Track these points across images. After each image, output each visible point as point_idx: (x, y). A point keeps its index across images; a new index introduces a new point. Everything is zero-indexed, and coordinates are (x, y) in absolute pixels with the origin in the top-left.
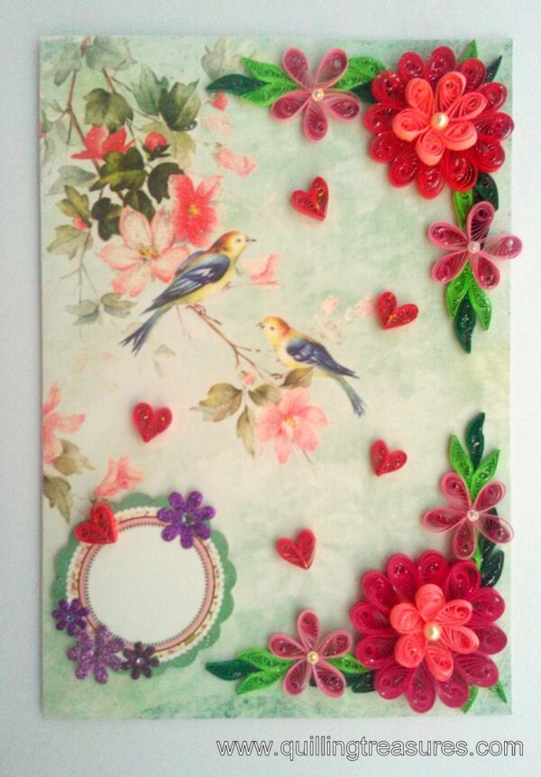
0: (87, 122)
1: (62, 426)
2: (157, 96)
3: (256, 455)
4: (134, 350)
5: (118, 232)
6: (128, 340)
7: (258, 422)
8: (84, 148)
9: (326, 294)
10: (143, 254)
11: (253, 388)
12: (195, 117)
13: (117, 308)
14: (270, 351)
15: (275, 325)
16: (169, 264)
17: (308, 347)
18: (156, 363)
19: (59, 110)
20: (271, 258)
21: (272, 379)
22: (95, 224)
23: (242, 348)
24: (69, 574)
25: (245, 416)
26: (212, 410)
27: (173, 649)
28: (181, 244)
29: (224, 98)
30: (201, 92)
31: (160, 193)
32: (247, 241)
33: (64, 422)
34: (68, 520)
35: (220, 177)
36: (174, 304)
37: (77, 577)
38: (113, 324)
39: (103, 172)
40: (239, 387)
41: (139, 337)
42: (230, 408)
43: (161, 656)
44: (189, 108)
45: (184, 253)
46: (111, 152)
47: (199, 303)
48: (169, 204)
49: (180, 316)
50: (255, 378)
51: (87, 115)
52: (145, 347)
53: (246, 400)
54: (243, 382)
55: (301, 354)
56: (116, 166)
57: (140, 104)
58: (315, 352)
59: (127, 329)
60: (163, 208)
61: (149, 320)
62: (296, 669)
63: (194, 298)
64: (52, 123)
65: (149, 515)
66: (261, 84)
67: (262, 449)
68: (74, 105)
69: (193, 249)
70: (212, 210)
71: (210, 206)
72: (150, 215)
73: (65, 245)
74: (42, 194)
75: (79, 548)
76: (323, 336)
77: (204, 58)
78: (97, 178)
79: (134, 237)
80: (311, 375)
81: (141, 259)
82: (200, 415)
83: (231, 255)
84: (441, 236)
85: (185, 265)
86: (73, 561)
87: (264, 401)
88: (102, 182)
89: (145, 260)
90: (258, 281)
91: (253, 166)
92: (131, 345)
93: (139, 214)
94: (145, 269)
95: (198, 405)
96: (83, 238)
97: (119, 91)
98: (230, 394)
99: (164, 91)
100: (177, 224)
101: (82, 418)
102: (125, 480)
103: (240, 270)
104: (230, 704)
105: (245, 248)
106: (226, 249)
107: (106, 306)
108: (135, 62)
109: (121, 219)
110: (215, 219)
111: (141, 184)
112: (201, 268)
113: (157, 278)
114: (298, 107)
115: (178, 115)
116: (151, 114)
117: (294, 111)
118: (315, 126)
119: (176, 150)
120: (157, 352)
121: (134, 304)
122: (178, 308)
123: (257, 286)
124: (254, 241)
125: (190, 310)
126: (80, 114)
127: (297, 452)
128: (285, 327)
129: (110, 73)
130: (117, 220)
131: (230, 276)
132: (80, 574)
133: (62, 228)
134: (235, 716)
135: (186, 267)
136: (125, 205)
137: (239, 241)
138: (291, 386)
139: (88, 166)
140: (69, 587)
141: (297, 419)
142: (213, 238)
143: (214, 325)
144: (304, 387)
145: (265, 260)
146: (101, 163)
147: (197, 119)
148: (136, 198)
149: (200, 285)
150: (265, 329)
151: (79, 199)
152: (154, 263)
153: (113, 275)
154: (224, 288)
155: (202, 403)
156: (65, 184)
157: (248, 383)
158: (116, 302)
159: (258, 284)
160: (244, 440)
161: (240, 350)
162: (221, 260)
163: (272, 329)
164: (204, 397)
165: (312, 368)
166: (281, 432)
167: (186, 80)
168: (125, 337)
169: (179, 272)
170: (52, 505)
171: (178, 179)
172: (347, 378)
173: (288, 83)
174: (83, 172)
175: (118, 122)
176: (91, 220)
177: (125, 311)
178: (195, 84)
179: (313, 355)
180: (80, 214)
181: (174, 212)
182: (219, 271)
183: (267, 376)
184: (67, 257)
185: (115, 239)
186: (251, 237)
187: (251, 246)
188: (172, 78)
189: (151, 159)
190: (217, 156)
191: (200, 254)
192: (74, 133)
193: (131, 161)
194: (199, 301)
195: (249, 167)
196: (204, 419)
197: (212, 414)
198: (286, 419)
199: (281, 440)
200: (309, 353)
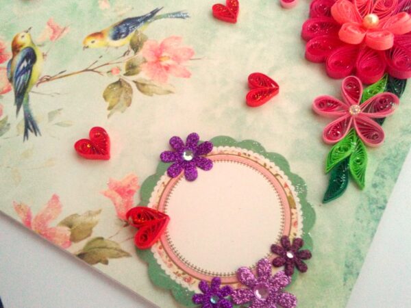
1: (49, 218)
3: (173, 91)
4: (36, 135)
6: (26, 134)
7: (150, 79)
9: (95, 4)
11: (124, 71)
14: (107, 50)
15: (93, 39)
17: (121, 27)
18: (58, 124)
20: (49, 24)
21: (126, 57)
23: (91, 65)
24: (173, 277)
25: (140, 86)
26: (119, 104)
27: (293, 221)
32: (27, 32)
33: (48, 214)
34: (128, 255)
36: (28, 93)
37: (180, 272)
38: (7, 138)
40: (117, 79)
41: (31, 126)
42: (127, 92)
43: (295, 234)
47: (40, 78)
49: (38, 93)
50: (118, 67)
52: (40, 126)
53: (130, 80)
54: (115, 75)
55: (123, 33)
58: (128, 24)
59: (19, 131)
61: (25, 114)
62: (360, 129)
63: (35, 79)
65: (166, 184)
67: (171, 85)
75: (157, 256)
76: (121, 16)
80: (141, 33)
82: (117, 114)
83: (27, 45)
85: (9, 74)
86: (164, 267)
87: (138, 69)
90: (56, 37)
92: (31, 134)
95: (109, 112)
98: (116, 88)
101: (55, 198)
102: (128, 189)
103: (41, 44)
104: (372, 201)
105: (30, 35)
106: (21, 46)
112: (20, 65)
113: (3, 95)
120: (51, 119)
121: (7, 117)
122: (33, 92)
123: (59, 39)
124: (30, 28)
125: (40, 85)
127: (189, 64)
128: (98, 34)
132: (179, 268)
134: (386, 202)
135: (12, 74)
137: (23, 37)
138: (139, 48)
140: (185, 285)
141: (164, 54)
143: (63, 75)
144: (145, 41)
145: (47, 27)
149: (29, 71)
150: (90, 46)
154: (44, 58)
155: (110, 108)
160: (157, 94)
161: (92, 68)
162: (25, 52)
163: (93, 42)
164: (107, 104)
166: (167, 68)
168: (22, 135)
169: (11, 80)
170: (106, 263)
172: (157, 14)
177: (6, 126)
179: (128, 27)
182: (31, 56)
183: (122, 59)
187: (31, 32)
191: (11, 61)
196: (122, 112)
197: (122, 105)
198: (160, 61)
199: (173, 70)
200: (126, 28)
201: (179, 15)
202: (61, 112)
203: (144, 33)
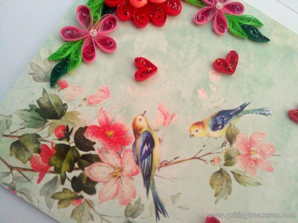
0: (25, 163)
2: (37, 115)
3: (261, 183)
5: (95, 183)
6: (157, 215)
7: (244, 170)
8: (38, 173)
9: (195, 93)
10: (116, 176)
11: (223, 162)
12: (62, 102)
13: (136, 210)
14: (208, 139)
15: (196, 128)
16: (130, 164)
17: (218, 118)
18: (180, 207)
19: (8, 174)
20: (160, 110)
21: (224, 148)
22: (83, 193)
23: (198, 154)
25: (236, 175)
26: (223, 192)
28: (123, 152)
29: (62, 81)
30: (51, 91)
31: (89, 146)
32: (143, 115)
35: (102, 109)
36: (153, 176)
38: (143, 218)
39: (58, 171)
40: (218, 169)
41: (160, 208)
42: (227, 181)
44: (55, 103)
45: (129, 153)
46: (49, 159)
47: (160, 162)
48: (99, 144)
49: (161, 177)
50: (218, 157)
51: (20, 160)
52: (167, 208)
53: (228, 169)
54: (217, 165)
55: (219, 125)
56: (59, 162)
57: (35, 127)
58: (223, 117)
59: (151, 212)
60: (98, 149)
61: (153, 196)
63: (156, 163)
64: (13, 182)
66: (68, 58)
67: (259, 177)
68: (11, 164)
69: (130, 147)
70: (116, 124)
71: (113, 123)
72: (97, 159)
73: (83, 218)
74: (48, 213)
76: (216, 107)
77: (34, 78)
78: (59, 176)
79: (104, 176)
80: (234, 126)
81: (117, 180)
82: (222, 200)
83: (145, 128)
84: (203, 18)
85: (135, 156)
87: (234, 160)
88: (63, 174)
89: (120, 177)
90: (167, 122)
91: (107, 88)
92: (161, 215)
93: (93, 165)
94: (125, 180)
95: (215, 199)
96: (86, 206)
97: (20, 134)
98: (219, 176)
99: (37, 110)
100: (111, 148)
103: (156, 129)
106: (141, 130)
107: (131, 216)
108: (11, 116)
109: (90, 177)
110: (121, 125)
111: (78, 154)
112: (142, 149)
113: (134, 177)
114: (93, 47)
115: (55, 111)
116: (44, 125)
117: (93, 51)
118: (108, 45)
119: (72, 123)
120: (174, 202)
121: (140, 198)
122: (157, 176)
123: (170, 125)
124: (145, 112)
125: (161, 169)
126: (18, 163)
127: (271, 159)
129: (7, 133)
130: (88, 179)
131: (156, 136)
133: (73, 213)
135: (137, 157)
136: (83, 170)
137: (140, 120)
138: (233, 141)
139: (49, 177)
141: (253, 148)
142: (131, 132)
143: (177, 161)
144: (238, 134)
145: (158, 112)
146: (52, 169)
147: (64, 102)
148: (83, 161)
149: (151, 155)
150: (195, 135)
151: (64, 194)
152: (124, 173)
153: (117, 201)
154: (160, 143)
155: (216, 195)
156: (50, 196)
157: (219, 163)
158: (132, 209)
159: (169, 124)
160: (249, 184)
161: (198, 156)
162: (145, 135)
163: (197, 131)
164: (213, 192)
165: (230, 123)
166: (256, 161)
167: (39, 95)
168: (154, 215)
169: (137, 163)
171: (88, 132)
172: (246, 109)
173: (77, 44)
174: (50, 182)
175: (36, 146)
176: (79, 194)
177: (140, 206)
178: (44, 91)
179: (223, 119)
180: (72, 199)
181: (104, 145)
182: (150, 140)
183: (221, 150)
184: (91, 221)
185: (98, 187)
186: (142, 112)
187: (147, 115)
188: (33, 102)
189: (68, 140)
190: (90, 104)
191: (135, 144)
192: (26, 173)
193: (62, 151)
194: (159, 161)
195: (106, 91)
196: (226, 199)
197: (225, 193)
198: (250, 154)
199: (260, 164)
200: (221, 120)
201: (262, 112)
202: (181, 195)
203: (236, 126)
